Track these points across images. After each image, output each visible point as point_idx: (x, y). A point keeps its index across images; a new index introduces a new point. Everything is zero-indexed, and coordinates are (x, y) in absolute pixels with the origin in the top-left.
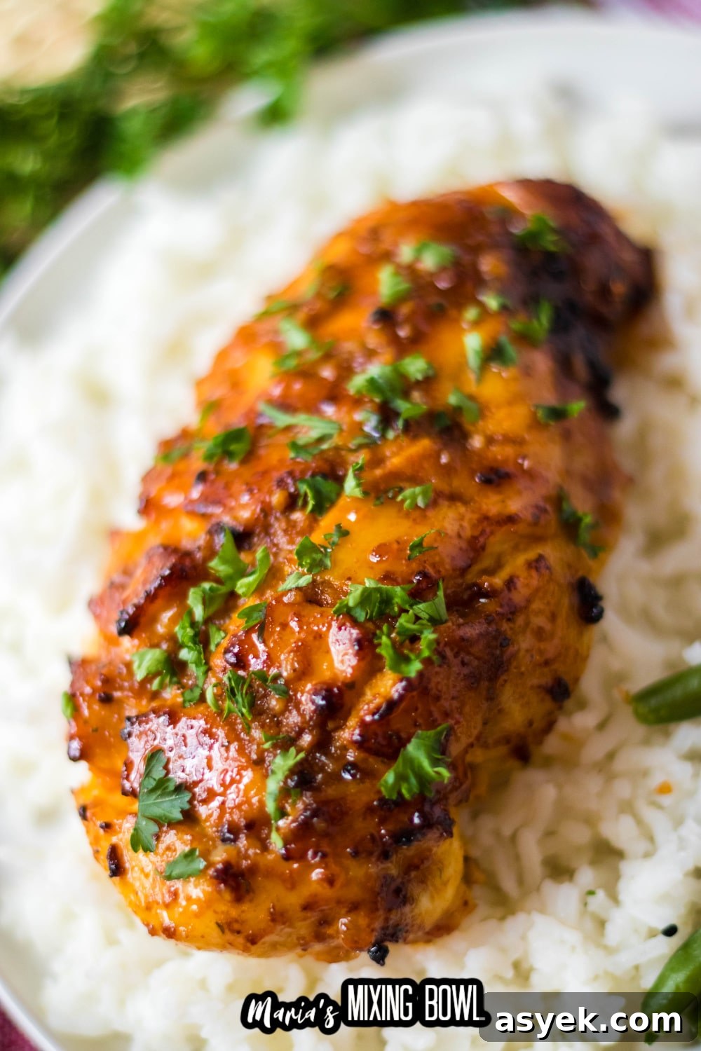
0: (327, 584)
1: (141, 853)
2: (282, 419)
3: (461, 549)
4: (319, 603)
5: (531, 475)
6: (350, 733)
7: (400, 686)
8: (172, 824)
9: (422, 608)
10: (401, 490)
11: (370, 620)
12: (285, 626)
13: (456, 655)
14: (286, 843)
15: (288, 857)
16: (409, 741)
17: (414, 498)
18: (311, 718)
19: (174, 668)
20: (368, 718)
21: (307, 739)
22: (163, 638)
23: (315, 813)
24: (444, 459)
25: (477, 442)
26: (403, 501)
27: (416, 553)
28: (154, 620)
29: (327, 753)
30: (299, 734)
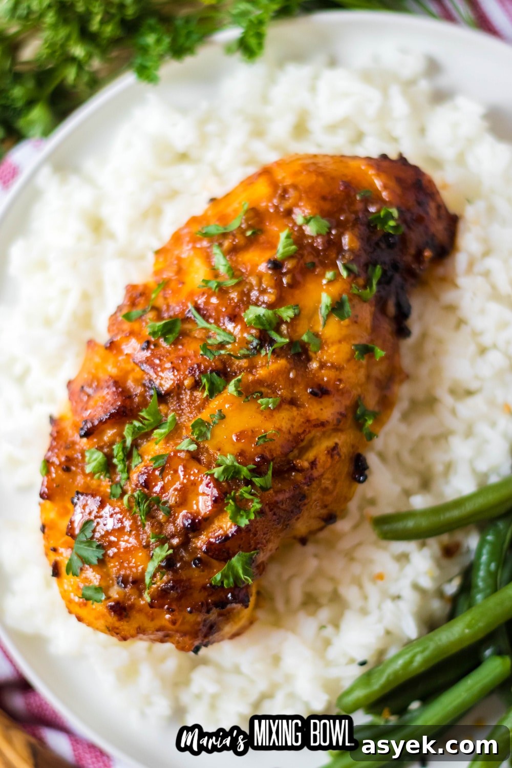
0: (207, 450)
1: (71, 575)
2: (201, 322)
3: (289, 440)
4: (199, 461)
5: (342, 393)
6: (201, 542)
7: (234, 529)
8: (90, 564)
9: (257, 481)
10: (262, 396)
11: (227, 481)
12: (176, 471)
13: (271, 510)
14: (152, 598)
15: (151, 605)
16: (234, 555)
17: (268, 403)
18: (180, 531)
19: (108, 467)
20: (212, 540)
21: (175, 541)
22: (105, 444)
23: (172, 588)
24: (291, 375)
25: (314, 365)
26: (260, 405)
27: (261, 442)
28: (102, 432)
29: (186, 550)
30: (173, 536)
